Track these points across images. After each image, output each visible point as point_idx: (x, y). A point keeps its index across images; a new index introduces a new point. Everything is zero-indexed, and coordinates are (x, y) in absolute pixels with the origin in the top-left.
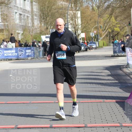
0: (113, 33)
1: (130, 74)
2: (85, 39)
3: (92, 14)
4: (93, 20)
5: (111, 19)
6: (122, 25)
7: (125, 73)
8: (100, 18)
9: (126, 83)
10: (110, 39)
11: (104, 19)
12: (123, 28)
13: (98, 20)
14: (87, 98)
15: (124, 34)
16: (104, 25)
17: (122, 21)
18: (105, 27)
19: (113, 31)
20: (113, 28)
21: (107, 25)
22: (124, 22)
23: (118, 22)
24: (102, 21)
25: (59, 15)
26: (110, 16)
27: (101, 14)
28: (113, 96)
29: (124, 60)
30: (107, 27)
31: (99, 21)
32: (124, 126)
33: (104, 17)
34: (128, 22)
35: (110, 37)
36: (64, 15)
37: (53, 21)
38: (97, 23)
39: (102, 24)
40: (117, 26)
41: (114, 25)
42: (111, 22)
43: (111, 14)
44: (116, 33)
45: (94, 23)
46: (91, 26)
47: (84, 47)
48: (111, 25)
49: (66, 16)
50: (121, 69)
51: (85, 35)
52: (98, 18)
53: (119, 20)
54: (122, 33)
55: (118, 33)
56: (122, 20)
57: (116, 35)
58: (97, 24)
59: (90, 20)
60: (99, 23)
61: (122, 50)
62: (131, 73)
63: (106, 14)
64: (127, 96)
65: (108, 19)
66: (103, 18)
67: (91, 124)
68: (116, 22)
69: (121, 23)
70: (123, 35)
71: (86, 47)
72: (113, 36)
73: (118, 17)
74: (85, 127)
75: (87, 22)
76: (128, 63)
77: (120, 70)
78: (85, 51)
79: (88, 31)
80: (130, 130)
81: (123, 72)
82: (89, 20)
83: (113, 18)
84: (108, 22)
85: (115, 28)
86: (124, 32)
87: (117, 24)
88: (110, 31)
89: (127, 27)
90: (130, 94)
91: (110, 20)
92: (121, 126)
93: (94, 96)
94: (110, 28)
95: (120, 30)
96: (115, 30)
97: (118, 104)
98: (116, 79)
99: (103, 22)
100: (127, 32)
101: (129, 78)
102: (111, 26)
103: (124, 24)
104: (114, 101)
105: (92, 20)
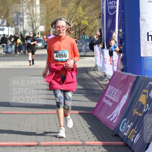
0: (80, 28)
1: (99, 79)
2: (45, 34)
3: (54, 2)
4: (55, 10)
5: (78, 10)
6: (91, 17)
7: (93, 78)
8: (64, 7)
9: (93, 89)
10: (75, 34)
11: (69, 10)
12: (92, 21)
13: (61, 10)
14: (43, 108)
15: (93, 28)
16: (69, 17)
17: (91, 12)
18: (70, 19)
19: (79, 25)
20: (80, 21)
21: (73, 17)
22: (93, 14)
23: (86, 14)
24: (66, 11)
25: (13, 2)
26: (76, 5)
27: (65, 3)
28: (75, 106)
29: (92, 62)
30: (72, 19)
31: (63, 11)
32: (87, 144)
33: (69, 6)
34: (98, 13)
35: (75, 32)
36: (18, 1)
37: (4, 9)
38: (60, 13)
39: (66, 15)
40: (84, 19)
41: (81, 17)
42: (78, 13)
43: (78, 3)
44: (83, 27)
45: (56, 14)
46: (52, 17)
47: (43, 43)
48: (77, 16)
49: (21, 3)
50: (87, 72)
51: (45, 28)
52: (61, 7)
53: (88, 10)
54: (91, 27)
55: (86, 27)
56: (91, 10)
57: (83, 29)
58: (60, 15)
59: (52, 9)
60: (62, 13)
61: (89, 48)
62: (99, 77)
63: (71, 3)
64: (93, 107)
65: (74, 9)
66: (68, 8)
67: (45, 142)
68: (84, 13)
69: (89, 15)
70: (92, 30)
71: (45, 44)
72: (80, 31)
73: (86, 6)
74: (38, 145)
75: (48, 12)
76: (96, 65)
77: (86, 74)
78: (44, 49)
79: (48, 23)
80: (94, 149)
81: (90, 76)
82: (50, 10)
83: (80, 8)
84: (74, 12)
85: (82, 20)
86: (93, 26)
87: (84, 15)
88: (76, 24)
89: (97, 21)
90: (97, 103)
91: (76, 10)
92: (84, 145)
93: (52, 105)
94: (76, 20)
95: (89, 23)
96: (82, 24)
97: (81, 116)
98: (80, 85)
99: (67, 13)
100: (97, 26)
101: (96, 84)
102: (78, 18)
103: (93, 16)
104: (77, 112)
105: (53, 10)
